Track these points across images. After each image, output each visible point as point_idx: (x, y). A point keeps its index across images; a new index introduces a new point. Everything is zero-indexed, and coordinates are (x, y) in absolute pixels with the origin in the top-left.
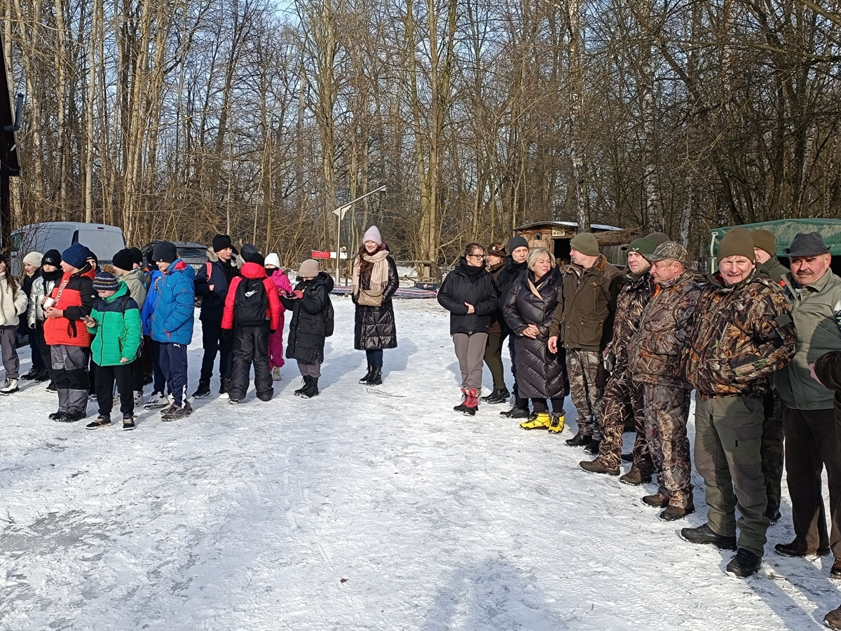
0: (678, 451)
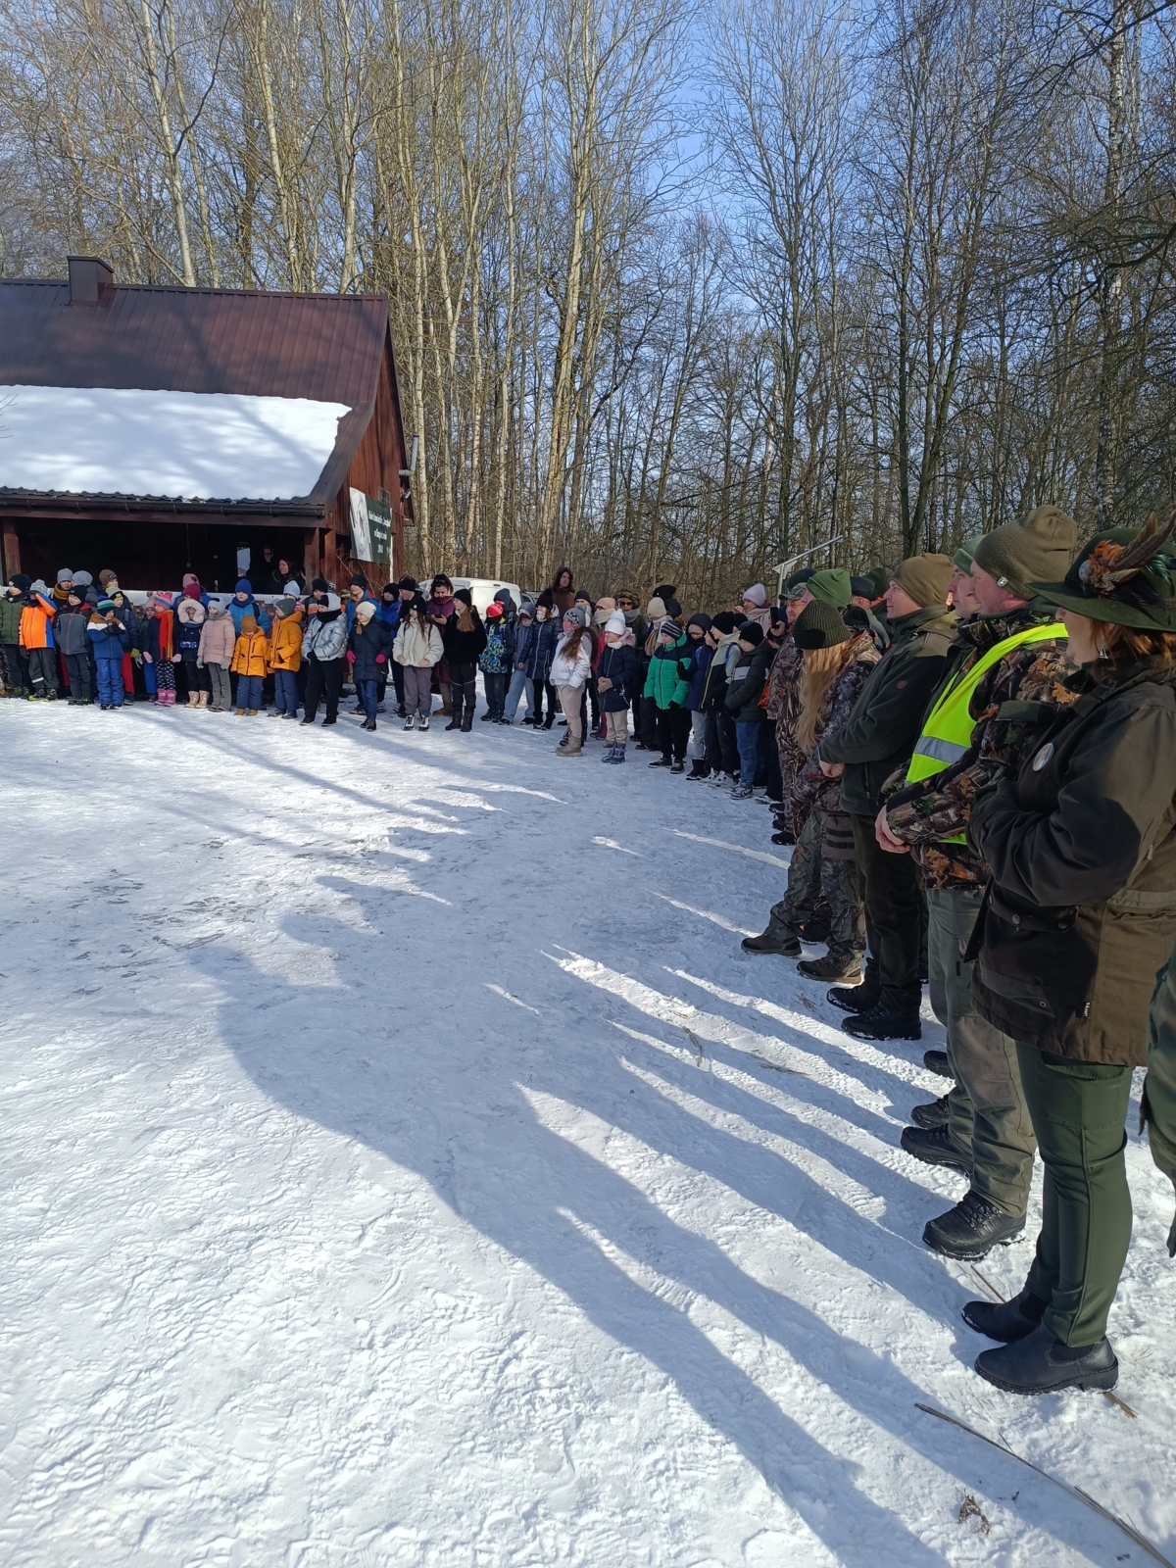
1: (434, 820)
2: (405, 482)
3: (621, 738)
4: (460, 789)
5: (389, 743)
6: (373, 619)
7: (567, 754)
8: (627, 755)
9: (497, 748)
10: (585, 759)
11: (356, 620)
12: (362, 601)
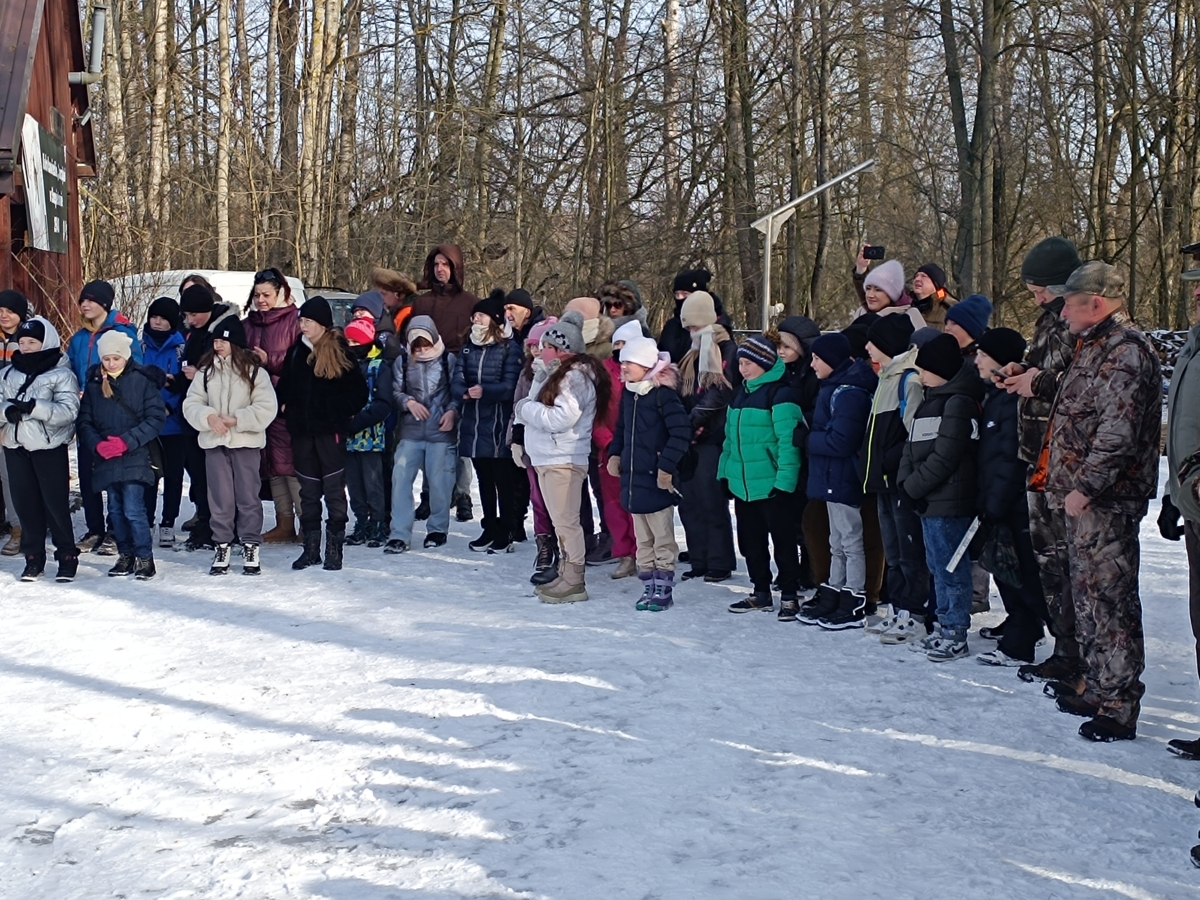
0: (1120, 619)
1: (419, 746)
2: (79, 93)
3: (666, 560)
4: (412, 683)
5: (201, 602)
6: (130, 365)
7: (561, 597)
8: (677, 593)
9: (416, 595)
10: (598, 605)
11: (96, 368)
12: (103, 330)
